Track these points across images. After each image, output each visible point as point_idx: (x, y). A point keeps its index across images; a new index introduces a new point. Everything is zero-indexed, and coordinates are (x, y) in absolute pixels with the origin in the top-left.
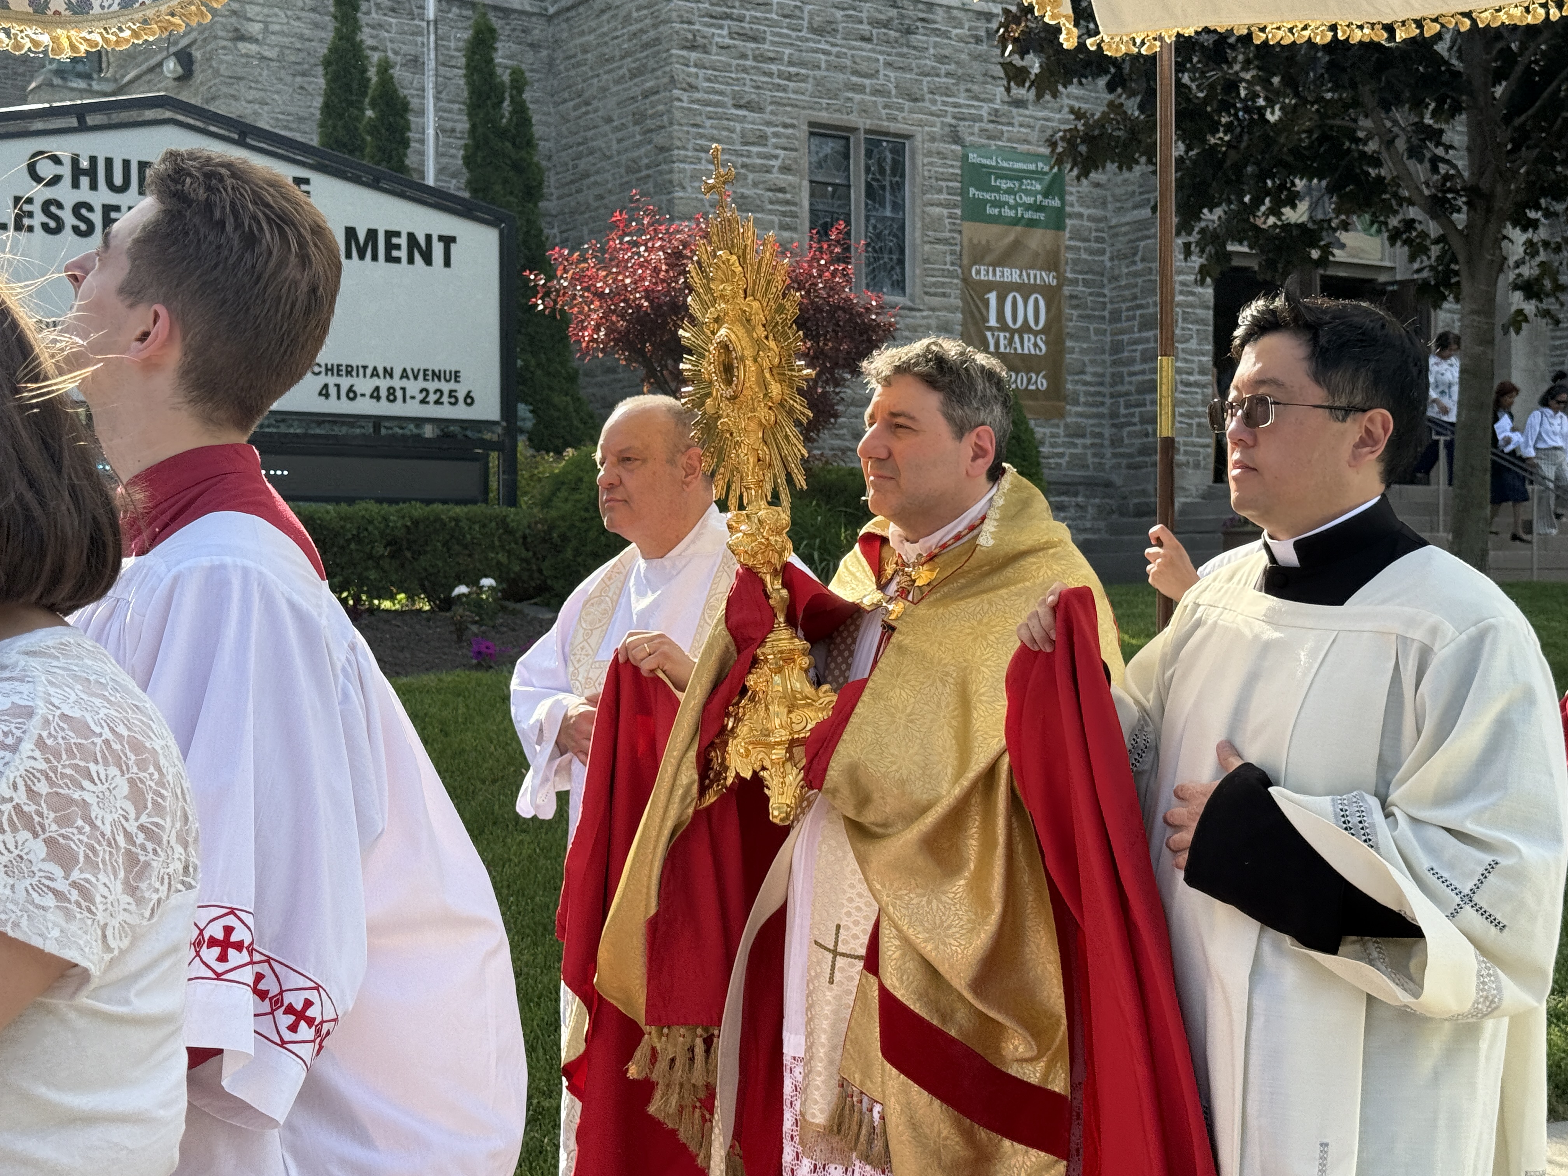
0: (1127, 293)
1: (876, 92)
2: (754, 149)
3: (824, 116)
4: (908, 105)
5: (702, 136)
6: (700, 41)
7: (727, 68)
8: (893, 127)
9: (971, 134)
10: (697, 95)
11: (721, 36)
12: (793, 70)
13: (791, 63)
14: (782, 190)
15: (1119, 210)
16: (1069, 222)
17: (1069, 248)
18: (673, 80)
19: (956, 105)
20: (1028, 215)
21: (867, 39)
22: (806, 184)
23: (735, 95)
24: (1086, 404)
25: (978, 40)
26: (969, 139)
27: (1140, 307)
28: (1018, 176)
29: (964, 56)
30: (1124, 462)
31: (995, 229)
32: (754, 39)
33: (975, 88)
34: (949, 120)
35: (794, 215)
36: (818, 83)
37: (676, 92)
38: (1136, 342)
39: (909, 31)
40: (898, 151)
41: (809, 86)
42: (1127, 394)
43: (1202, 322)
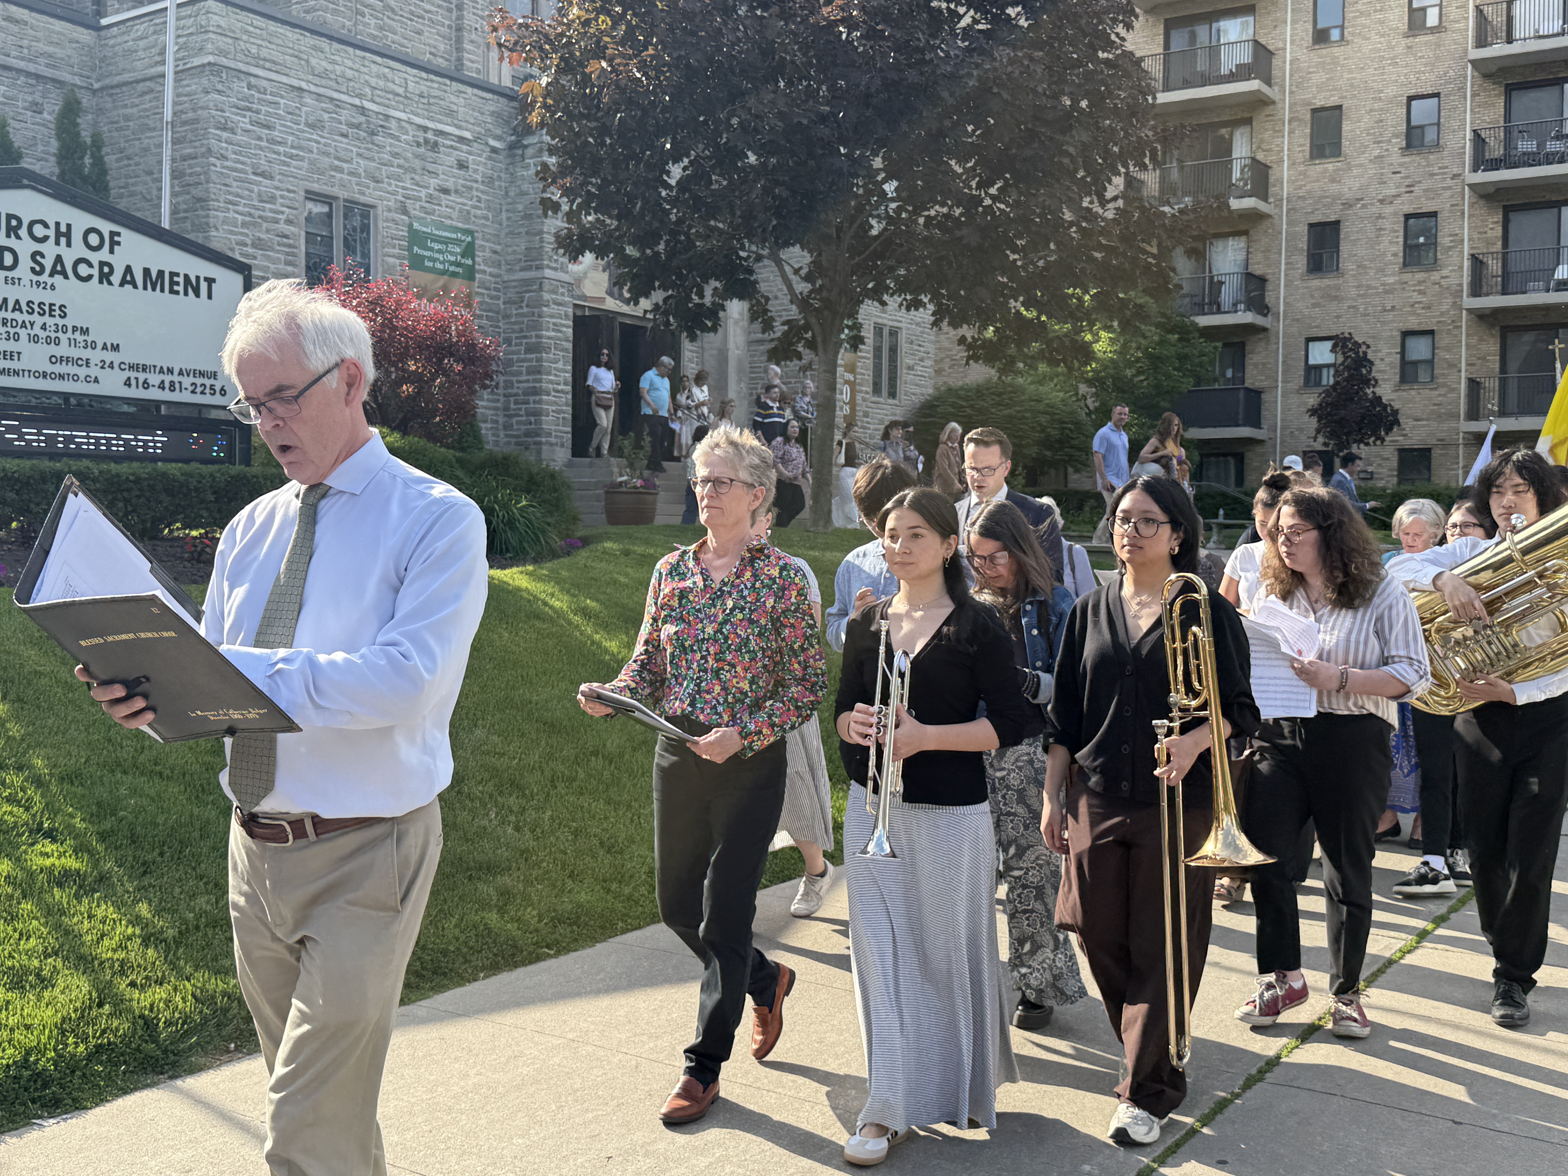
0: (516, 327)
1: (351, 174)
2: (268, 206)
3: (316, 187)
4: (372, 184)
5: (230, 193)
6: (230, 124)
7: (248, 146)
8: (362, 199)
9: (414, 209)
10: (226, 163)
11: (244, 122)
12: (294, 151)
13: (293, 147)
14: (286, 237)
15: (510, 271)
16: (477, 276)
17: (478, 294)
18: (209, 150)
19: (404, 188)
20: (452, 268)
21: (345, 136)
22: (303, 234)
23: (253, 165)
24: (488, 400)
25: (419, 145)
26: (413, 212)
27: (525, 337)
28: (446, 241)
29: (409, 155)
30: (513, 440)
31: (430, 277)
32: (268, 127)
33: (417, 177)
34: (400, 198)
35: (294, 255)
36: (312, 162)
37: (212, 160)
38: (523, 361)
39: (373, 133)
40: (365, 216)
41: (305, 164)
42: (516, 395)
43: (565, 350)
